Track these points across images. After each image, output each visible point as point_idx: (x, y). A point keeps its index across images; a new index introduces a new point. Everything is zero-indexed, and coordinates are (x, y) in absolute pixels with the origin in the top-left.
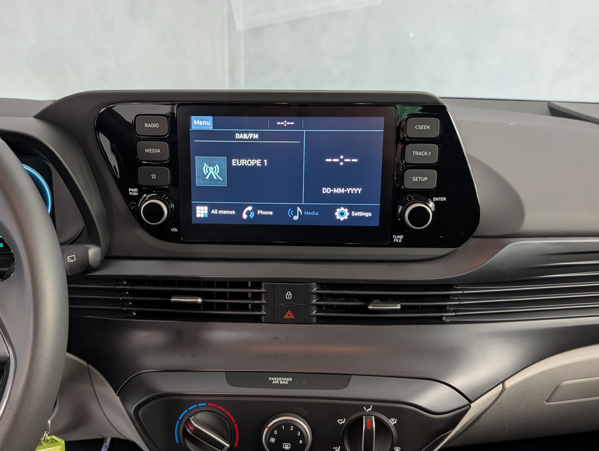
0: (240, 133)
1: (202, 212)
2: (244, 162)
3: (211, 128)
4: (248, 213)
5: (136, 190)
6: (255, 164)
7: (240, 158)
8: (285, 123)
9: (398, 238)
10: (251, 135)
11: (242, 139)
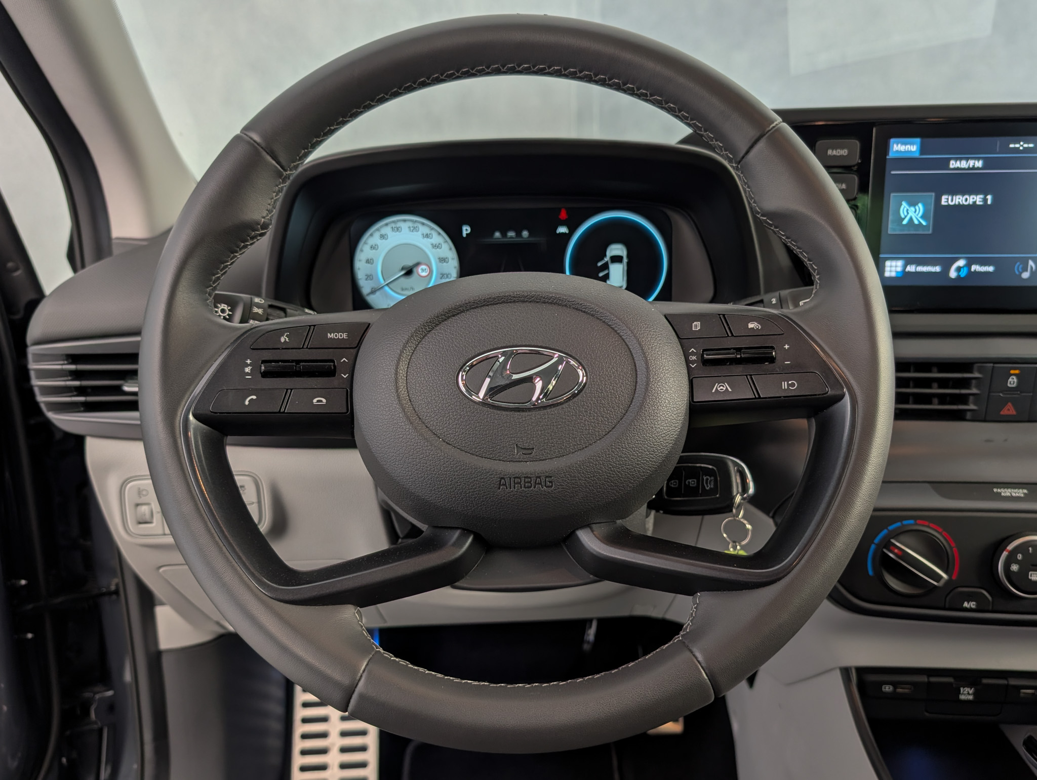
0: (956, 159)
1: (893, 269)
2: (959, 200)
3: (917, 155)
4: (959, 269)
6: (975, 202)
7: (953, 193)
8: (1022, 145)
10: (971, 163)
11: (958, 169)
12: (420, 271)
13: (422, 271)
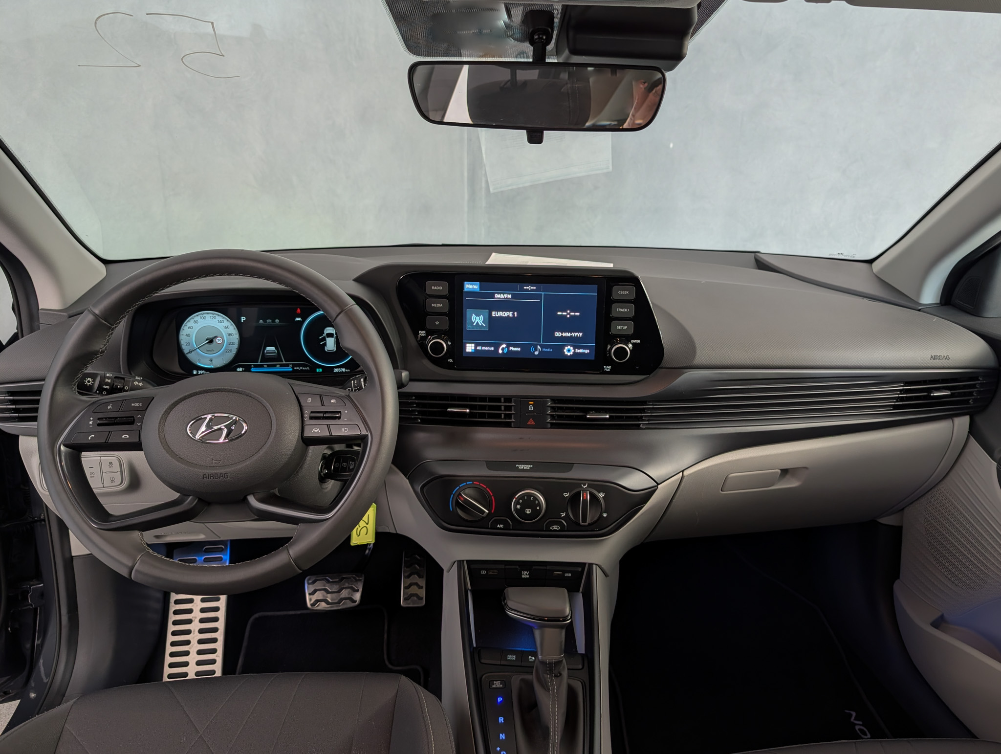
0: (498, 293)
1: (470, 348)
2: (501, 314)
3: (478, 290)
4: (503, 349)
5: (424, 332)
6: (509, 315)
7: (498, 311)
8: (530, 288)
9: (608, 368)
10: (506, 296)
11: (499, 298)
12: (217, 340)
13: (218, 341)
